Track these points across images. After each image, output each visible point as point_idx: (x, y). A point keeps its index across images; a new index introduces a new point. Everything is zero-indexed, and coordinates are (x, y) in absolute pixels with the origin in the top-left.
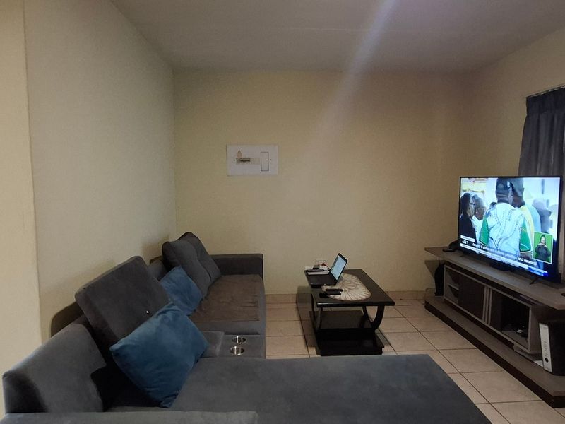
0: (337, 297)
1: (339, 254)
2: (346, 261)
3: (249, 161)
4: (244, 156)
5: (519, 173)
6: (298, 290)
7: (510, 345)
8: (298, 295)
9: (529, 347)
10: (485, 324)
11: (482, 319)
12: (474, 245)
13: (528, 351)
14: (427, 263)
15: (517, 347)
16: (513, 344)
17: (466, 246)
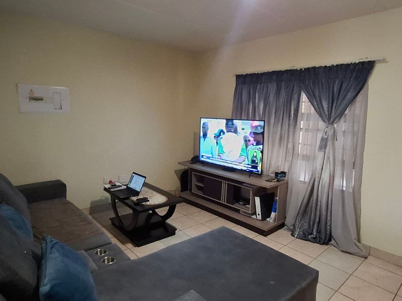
0: (148, 203)
1: (134, 173)
2: (145, 177)
3: (42, 100)
4: (36, 95)
5: (232, 117)
6: (91, 205)
7: (238, 211)
8: (91, 208)
9: (250, 210)
10: (223, 203)
11: (220, 200)
12: (211, 158)
13: (250, 212)
14: (176, 171)
15: (242, 211)
16: (240, 210)
17: (205, 160)
